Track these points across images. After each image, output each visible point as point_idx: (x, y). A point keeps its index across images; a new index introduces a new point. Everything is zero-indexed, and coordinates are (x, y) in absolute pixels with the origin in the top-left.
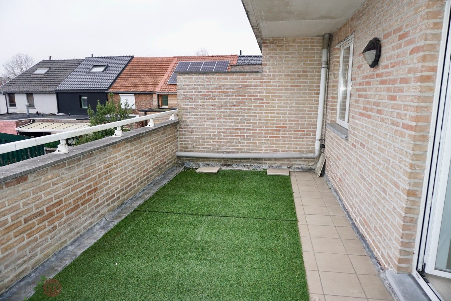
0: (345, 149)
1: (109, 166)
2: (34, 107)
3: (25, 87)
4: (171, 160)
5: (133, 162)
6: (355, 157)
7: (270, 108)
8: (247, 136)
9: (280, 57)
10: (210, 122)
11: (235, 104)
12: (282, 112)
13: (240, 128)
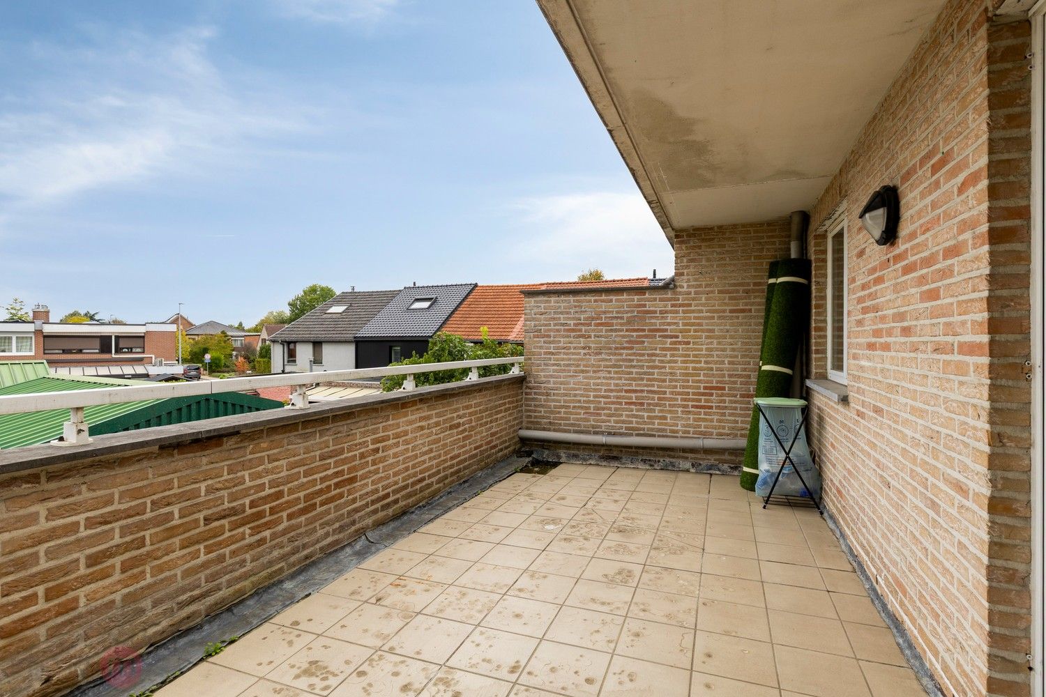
0: (844, 426)
1: (383, 441)
2: (322, 363)
3: (312, 333)
4: (507, 444)
5: (429, 439)
6: (864, 437)
7: (691, 353)
8: (649, 404)
9: (708, 260)
10: (580, 378)
11: (625, 345)
12: (715, 359)
13: (634, 388)
